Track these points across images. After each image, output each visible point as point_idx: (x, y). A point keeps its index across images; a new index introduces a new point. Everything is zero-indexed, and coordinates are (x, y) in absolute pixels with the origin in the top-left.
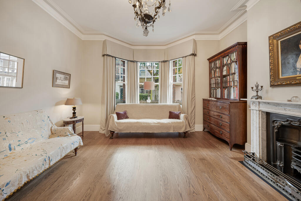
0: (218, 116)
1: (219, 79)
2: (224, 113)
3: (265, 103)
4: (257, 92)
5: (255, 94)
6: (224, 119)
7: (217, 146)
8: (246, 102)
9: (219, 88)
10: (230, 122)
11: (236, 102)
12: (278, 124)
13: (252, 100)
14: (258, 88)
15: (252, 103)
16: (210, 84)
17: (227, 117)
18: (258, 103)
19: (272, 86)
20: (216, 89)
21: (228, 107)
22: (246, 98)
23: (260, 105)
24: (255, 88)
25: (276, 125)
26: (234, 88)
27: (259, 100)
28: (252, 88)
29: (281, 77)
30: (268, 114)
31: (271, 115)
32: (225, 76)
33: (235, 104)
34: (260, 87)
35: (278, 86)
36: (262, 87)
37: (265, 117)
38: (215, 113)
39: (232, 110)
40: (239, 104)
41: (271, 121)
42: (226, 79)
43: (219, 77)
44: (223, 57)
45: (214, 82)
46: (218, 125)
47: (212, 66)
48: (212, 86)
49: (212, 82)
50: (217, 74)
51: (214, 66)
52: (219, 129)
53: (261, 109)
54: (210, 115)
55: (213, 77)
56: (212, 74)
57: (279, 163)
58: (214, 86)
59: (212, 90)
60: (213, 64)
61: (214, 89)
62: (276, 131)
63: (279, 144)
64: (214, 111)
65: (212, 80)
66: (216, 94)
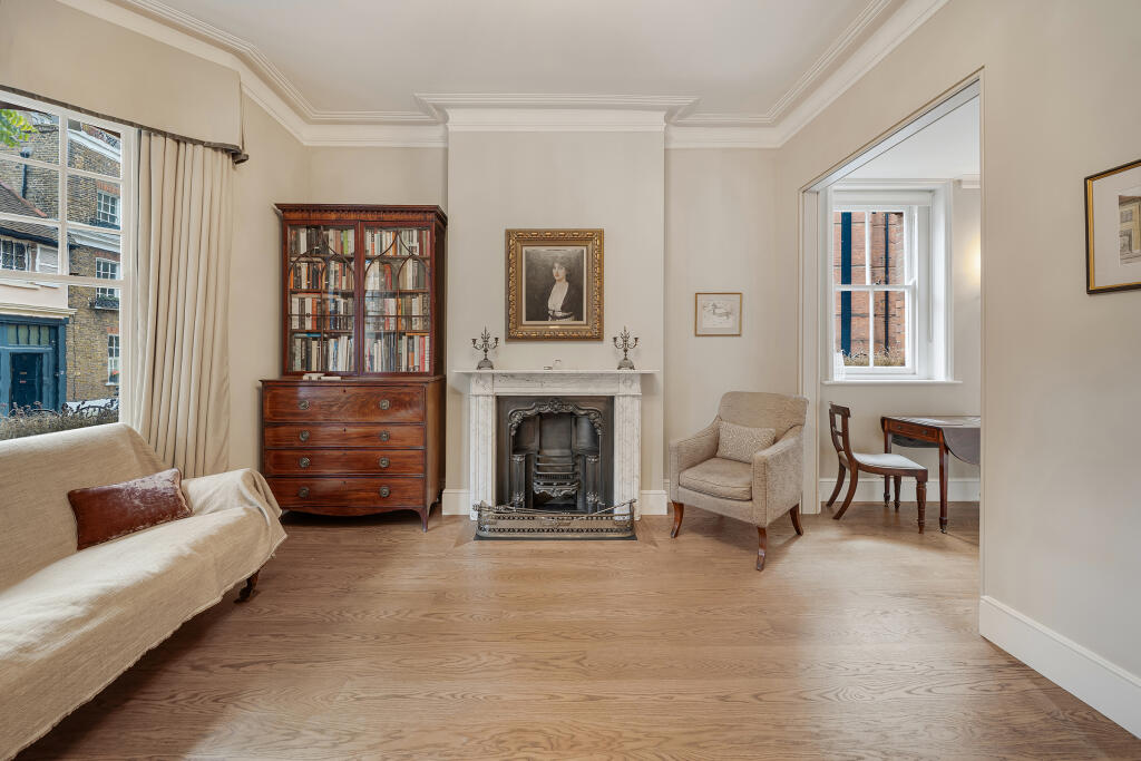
0: (366, 436)
1: (342, 302)
3: (501, 375)
4: (486, 351)
6: (401, 440)
7: (385, 542)
9: (342, 334)
16: (285, 316)
17: (415, 431)
18: (490, 379)
19: (510, 338)
20: (326, 339)
21: (419, 397)
24: (480, 342)
25: (515, 420)
26: (411, 338)
27: (493, 371)
28: (473, 341)
30: (503, 400)
34: (491, 341)
35: (522, 339)
36: (495, 339)
38: (351, 430)
39: (429, 407)
41: (506, 414)
43: (345, 295)
44: (367, 228)
45: (309, 310)
46: (369, 469)
47: (297, 243)
48: (295, 325)
49: (295, 309)
50: (327, 279)
51: (309, 245)
52: (375, 481)
53: (496, 390)
54: (321, 444)
55: (304, 287)
56: (295, 275)
57: (519, 498)
58: (309, 325)
59: (298, 342)
60: (303, 236)
61: (315, 339)
62: (513, 433)
63: (518, 459)
64: (347, 424)
65: (295, 301)
66: (325, 359)
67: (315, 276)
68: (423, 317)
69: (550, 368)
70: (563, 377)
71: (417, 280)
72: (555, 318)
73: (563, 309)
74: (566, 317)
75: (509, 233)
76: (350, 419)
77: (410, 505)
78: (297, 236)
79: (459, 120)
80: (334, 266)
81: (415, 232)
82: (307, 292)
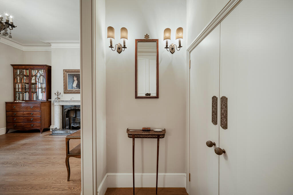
0: (28, 114)
1: (27, 85)
2: (36, 110)
3: (61, 101)
4: (58, 96)
5: (56, 96)
6: (36, 114)
8: (50, 102)
9: (27, 92)
10: (40, 115)
11: (45, 102)
12: (67, 110)
13: (55, 100)
14: (58, 94)
15: (55, 102)
16: (15, 88)
17: (38, 113)
18: (58, 102)
19: (65, 93)
20: (24, 93)
21: (39, 105)
22: (51, 99)
23: (60, 102)
24: (56, 94)
25: (66, 110)
26: (42, 93)
27: (59, 100)
28: (55, 94)
29: (68, 89)
30: (63, 106)
31: (64, 107)
32: (33, 84)
33: (44, 103)
34: (59, 94)
35: (67, 93)
36: (60, 93)
37: (61, 108)
38: (24, 112)
39: (42, 108)
40: (46, 103)
41: (64, 109)
42: (35, 86)
43: (28, 84)
44: (32, 69)
45: (20, 87)
46: (29, 121)
47: (17, 73)
48: (17, 90)
49: (17, 87)
50: (24, 80)
51: (20, 73)
52: (30, 123)
53: (59, 104)
54: (19, 115)
55: (19, 82)
56: (17, 79)
57: (67, 127)
58: (20, 90)
59: (17, 94)
60: (18, 71)
61: (21, 93)
62: (66, 113)
63: (67, 119)
64: (24, 111)
65: (17, 85)
66: (23, 97)
67: (21, 80)
68: (45, 88)
69: (71, 99)
70: (74, 101)
71: (43, 80)
72: (75, 89)
73: (76, 87)
74: (77, 88)
75: (64, 70)
76: (25, 110)
77: (38, 128)
78: (17, 71)
79: (53, 46)
80: (25, 78)
81: (43, 70)
82: (19, 83)
